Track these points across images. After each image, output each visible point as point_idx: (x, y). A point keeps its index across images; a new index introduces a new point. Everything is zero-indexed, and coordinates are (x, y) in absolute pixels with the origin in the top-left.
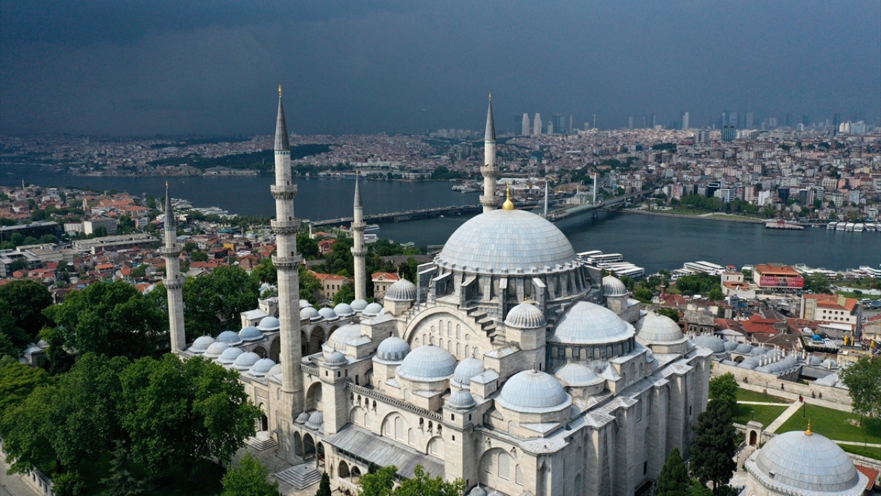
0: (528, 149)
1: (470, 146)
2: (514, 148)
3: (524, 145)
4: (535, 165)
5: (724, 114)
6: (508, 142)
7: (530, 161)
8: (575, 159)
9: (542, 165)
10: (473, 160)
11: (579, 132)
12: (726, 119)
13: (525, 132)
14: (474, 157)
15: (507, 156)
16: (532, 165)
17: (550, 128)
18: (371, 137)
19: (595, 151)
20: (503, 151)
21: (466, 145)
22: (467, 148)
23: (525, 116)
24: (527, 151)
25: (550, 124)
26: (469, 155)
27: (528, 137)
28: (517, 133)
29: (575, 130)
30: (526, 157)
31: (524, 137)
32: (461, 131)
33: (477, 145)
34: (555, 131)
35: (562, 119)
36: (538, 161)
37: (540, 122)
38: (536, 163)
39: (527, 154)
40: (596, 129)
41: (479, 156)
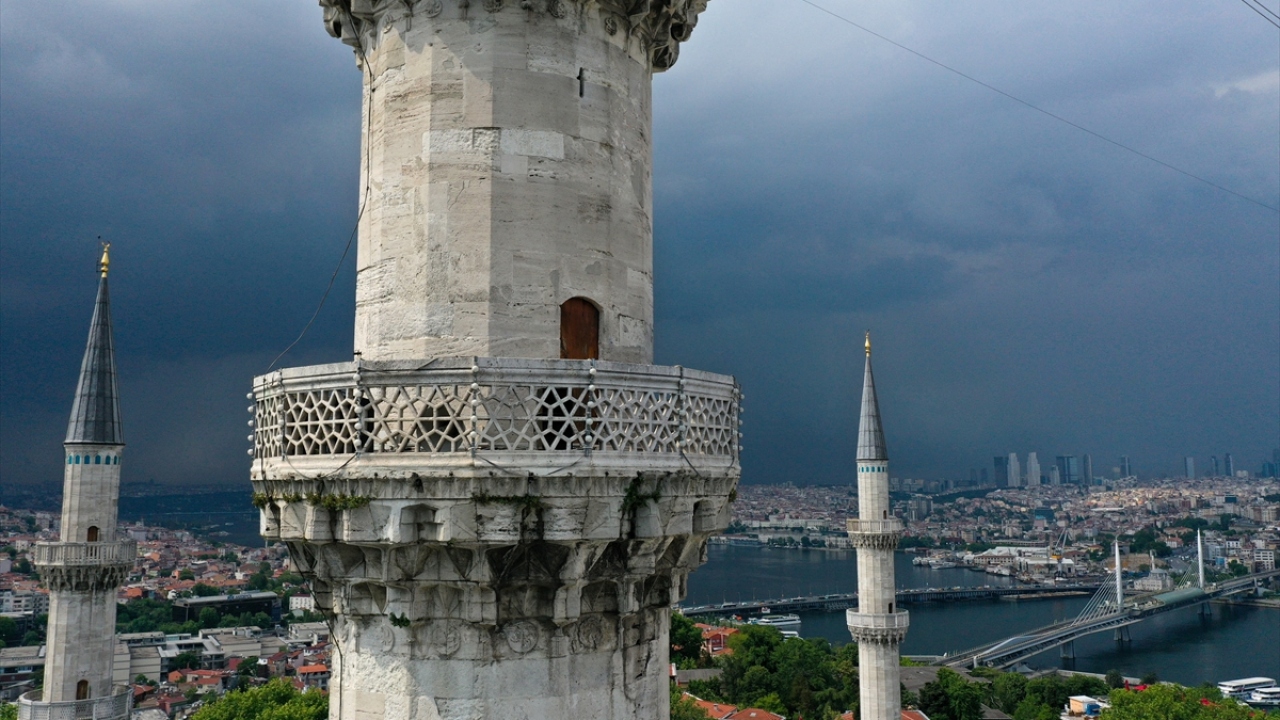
0: (1023, 506)
1: (929, 501)
2: (1001, 503)
3: (1017, 501)
4: (1046, 529)
6: (990, 495)
7: (1036, 524)
8: (1116, 519)
9: (1059, 528)
10: (935, 521)
11: (1105, 481)
13: (1014, 478)
14: (937, 517)
15: (991, 515)
16: (1040, 529)
17: (1056, 476)
18: (770, 489)
19: (1149, 507)
20: (985, 509)
21: (922, 499)
22: (924, 504)
23: (1013, 456)
24: (1023, 509)
25: (1053, 469)
26: (929, 514)
27: (1021, 488)
28: (1003, 484)
29: (1097, 478)
30: (1025, 517)
31: (1013, 488)
32: (909, 481)
33: (939, 500)
34: (1063, 480)
35: (1073, 462)
36: (1049, 523)
37: (1038, 465)
38: (1046, 526)
39: (1026, 514)
40: (1135, 477)
41: (945, 516)
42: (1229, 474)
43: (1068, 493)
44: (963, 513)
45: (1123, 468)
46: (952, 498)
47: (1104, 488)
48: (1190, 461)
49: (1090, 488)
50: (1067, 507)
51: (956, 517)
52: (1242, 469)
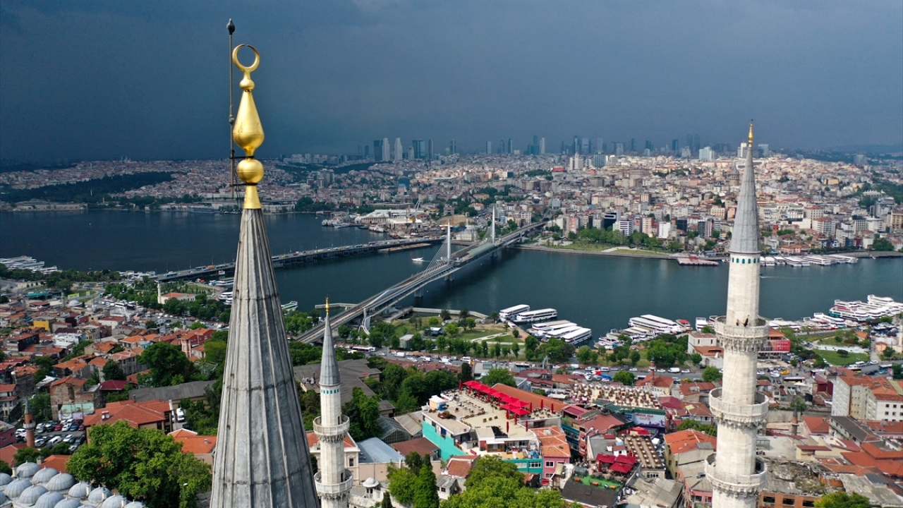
0: (392, 175)
1: (331, 173)
2: (378, 174)
3: (388, 171)
4: (405, 193)
5: (576, 140)
6: (371, 168)
7: (399, 190)
8: (446, 186)
9: (413, 193)
10: (336, 188)
11: (441, 157)
12: (578, 144)
13: (386, 157)
14: (337, 185)
15: (372, 183)
16: (402, 194)
17: (412, 152)
18: (219, 163)
19: (466, 179)
20: (367, 178)
21: (327, 172)
22: (328, 175)
23: (386, 140)
24: (392, 178)
25: (410, 149)
26: (331, 183)
27: (390, 162)
28: (379, 159)
29: (436, 155)
30: (392, 184)
31: (386, 162)
32: (317, 156)
33: (338, 171)
34: (416, 157)
35: (422, 144)
36: (408, 189)
37: (401, 146)
38: (406, 191)
39: (393, 182)
40: (458, 154)
41: (342, 184)
42: (509, 152)
43: (419, 166)
44: (353, 181)
45: (451, 148)
46: (346, 169)
47: (439, 162)
48: (489, 144)
49: (432, 162)
50: (418, 177)
51: (349, 185)
52: (517, 150)
